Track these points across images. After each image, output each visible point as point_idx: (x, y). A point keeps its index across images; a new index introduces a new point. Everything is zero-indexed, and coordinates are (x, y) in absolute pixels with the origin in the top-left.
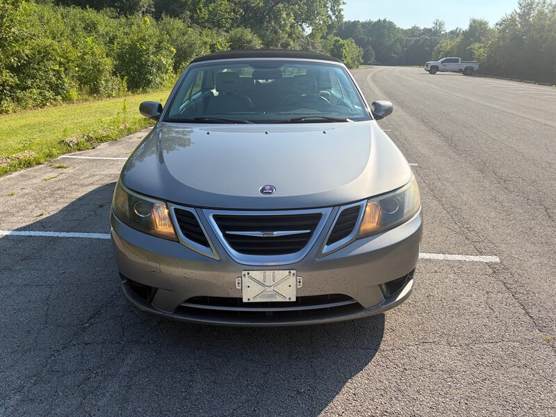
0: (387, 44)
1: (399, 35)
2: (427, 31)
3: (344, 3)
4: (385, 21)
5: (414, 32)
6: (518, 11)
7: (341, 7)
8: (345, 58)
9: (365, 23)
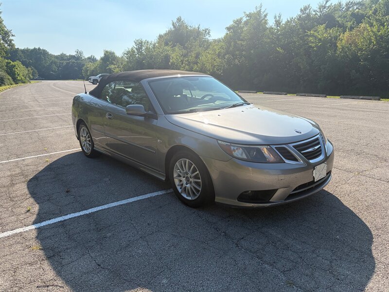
0: (46, 65)
1: (53, 59)
2: (72, 57)
3: (13, 35)
4: (39, 49)
5: (62, 57)
6: (135, 47)
7: (11, 38)
8: (18, 75)
9: (23, 50)
